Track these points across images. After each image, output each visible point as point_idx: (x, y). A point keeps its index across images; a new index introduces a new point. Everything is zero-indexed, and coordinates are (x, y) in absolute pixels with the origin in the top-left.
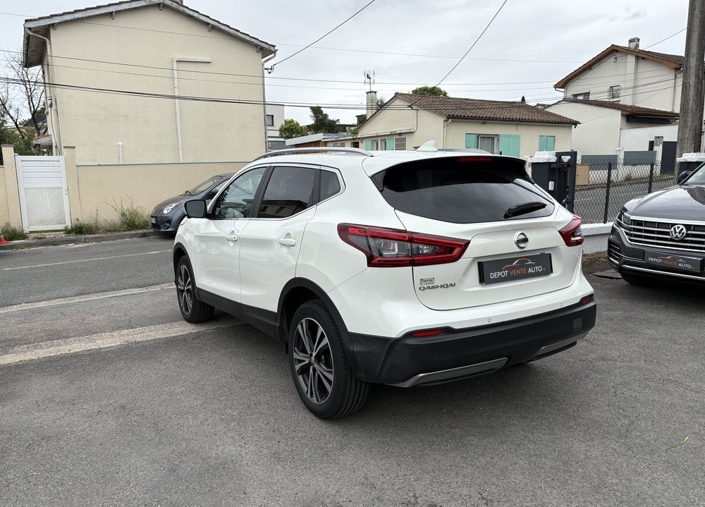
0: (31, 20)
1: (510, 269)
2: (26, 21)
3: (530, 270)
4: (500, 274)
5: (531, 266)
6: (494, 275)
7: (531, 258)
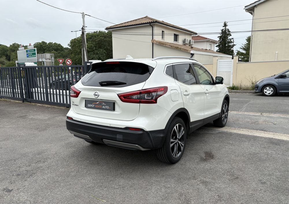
0: (247, 6)
1: (95, 105)
2: (245, 7)
3: (103, 107)
4: (91, 105)
5: (104, 105)
6: (89, 105)
7: (105, 102)
